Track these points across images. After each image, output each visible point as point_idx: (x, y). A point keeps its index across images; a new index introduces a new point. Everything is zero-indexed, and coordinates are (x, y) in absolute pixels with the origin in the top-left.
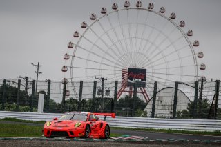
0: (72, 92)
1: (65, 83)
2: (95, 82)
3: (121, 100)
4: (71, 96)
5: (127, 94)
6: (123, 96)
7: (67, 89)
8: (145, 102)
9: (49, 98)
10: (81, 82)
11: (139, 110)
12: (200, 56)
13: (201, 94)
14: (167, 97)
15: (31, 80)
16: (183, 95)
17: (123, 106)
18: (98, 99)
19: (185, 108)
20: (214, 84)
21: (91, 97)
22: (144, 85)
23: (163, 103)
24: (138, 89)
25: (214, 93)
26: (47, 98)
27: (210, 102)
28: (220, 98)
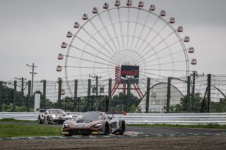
0: (67, 91)
1: (60, 82)
2: (89, 81)
3: (116, 97)
4: (66, 95)
5: (121, 91)
6: (117, 93)
7: (62, 88)
8: (139, 98)
9: (45, 97)
10: (76, 81)
11: (133, 106)
12: (191, 51)
13: (193, 88)
14: (160, 93)
15: (27, 81)
16: (176, 90)
17: (117, 103)
18: (92, 97)
19: (178, 102)
20: (206, 78)
21: (86, 95)
22: (137, 82)
23: (157, 98)
24: (132, 86)
25: (206, 87)
26: (43, 97)
27: (202, 96)
28: (212, 91)
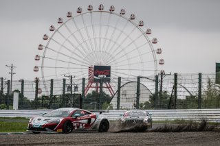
0: (43, 90)
1: (37, 81)
2: (64, 80)
3: (89, 95)
4: (42, 94)
5: (94, 89)
6: (90, 91)
7: (39, 87)
8: (111, 96)
9: (23, 96)
10: (52, 81)
11: (105, 104)
12: (159, 52)
13: (161, 87)
14: (131, 91)
15: (6, 80)
16: (145, 88)
17: (91, 101)
18: (67, 95)
19: (147, 100)
20: (173, 77)
21: (61, 93)
22: (109, 81)
23: (127, 96)
24: (104, 85)
25: (172, 85)
26: (21, 96)
27: (169, 93)
28: (178, 89)
